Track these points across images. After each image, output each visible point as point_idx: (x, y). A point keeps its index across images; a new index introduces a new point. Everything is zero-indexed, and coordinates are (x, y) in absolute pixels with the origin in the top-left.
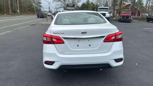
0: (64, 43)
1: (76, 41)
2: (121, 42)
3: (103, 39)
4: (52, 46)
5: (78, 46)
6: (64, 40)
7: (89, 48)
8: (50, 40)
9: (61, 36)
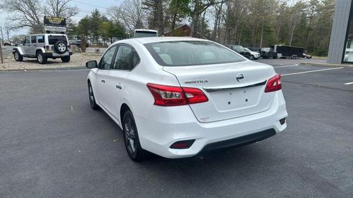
0: (206, 100)
1: (227, 95)
2: (280, 91)
3: (265, 86)
4: (185, 108)
5: (229, 103)
6: (208, 95)
7: (245, 105)
8: (181, 98)
9: (201, 87)
